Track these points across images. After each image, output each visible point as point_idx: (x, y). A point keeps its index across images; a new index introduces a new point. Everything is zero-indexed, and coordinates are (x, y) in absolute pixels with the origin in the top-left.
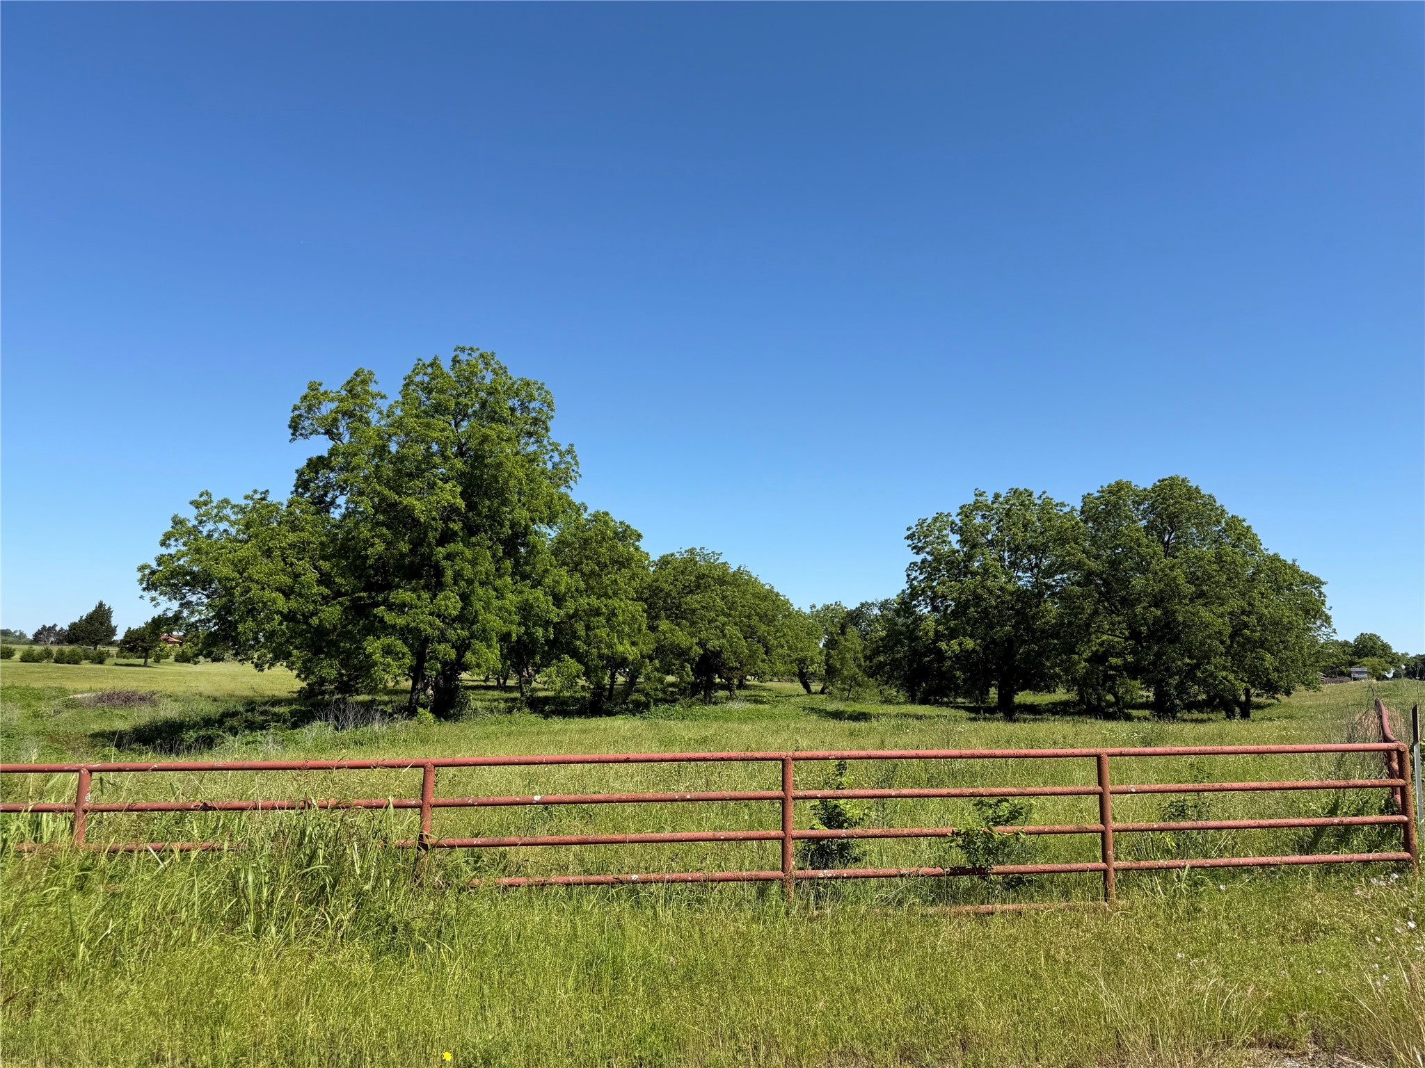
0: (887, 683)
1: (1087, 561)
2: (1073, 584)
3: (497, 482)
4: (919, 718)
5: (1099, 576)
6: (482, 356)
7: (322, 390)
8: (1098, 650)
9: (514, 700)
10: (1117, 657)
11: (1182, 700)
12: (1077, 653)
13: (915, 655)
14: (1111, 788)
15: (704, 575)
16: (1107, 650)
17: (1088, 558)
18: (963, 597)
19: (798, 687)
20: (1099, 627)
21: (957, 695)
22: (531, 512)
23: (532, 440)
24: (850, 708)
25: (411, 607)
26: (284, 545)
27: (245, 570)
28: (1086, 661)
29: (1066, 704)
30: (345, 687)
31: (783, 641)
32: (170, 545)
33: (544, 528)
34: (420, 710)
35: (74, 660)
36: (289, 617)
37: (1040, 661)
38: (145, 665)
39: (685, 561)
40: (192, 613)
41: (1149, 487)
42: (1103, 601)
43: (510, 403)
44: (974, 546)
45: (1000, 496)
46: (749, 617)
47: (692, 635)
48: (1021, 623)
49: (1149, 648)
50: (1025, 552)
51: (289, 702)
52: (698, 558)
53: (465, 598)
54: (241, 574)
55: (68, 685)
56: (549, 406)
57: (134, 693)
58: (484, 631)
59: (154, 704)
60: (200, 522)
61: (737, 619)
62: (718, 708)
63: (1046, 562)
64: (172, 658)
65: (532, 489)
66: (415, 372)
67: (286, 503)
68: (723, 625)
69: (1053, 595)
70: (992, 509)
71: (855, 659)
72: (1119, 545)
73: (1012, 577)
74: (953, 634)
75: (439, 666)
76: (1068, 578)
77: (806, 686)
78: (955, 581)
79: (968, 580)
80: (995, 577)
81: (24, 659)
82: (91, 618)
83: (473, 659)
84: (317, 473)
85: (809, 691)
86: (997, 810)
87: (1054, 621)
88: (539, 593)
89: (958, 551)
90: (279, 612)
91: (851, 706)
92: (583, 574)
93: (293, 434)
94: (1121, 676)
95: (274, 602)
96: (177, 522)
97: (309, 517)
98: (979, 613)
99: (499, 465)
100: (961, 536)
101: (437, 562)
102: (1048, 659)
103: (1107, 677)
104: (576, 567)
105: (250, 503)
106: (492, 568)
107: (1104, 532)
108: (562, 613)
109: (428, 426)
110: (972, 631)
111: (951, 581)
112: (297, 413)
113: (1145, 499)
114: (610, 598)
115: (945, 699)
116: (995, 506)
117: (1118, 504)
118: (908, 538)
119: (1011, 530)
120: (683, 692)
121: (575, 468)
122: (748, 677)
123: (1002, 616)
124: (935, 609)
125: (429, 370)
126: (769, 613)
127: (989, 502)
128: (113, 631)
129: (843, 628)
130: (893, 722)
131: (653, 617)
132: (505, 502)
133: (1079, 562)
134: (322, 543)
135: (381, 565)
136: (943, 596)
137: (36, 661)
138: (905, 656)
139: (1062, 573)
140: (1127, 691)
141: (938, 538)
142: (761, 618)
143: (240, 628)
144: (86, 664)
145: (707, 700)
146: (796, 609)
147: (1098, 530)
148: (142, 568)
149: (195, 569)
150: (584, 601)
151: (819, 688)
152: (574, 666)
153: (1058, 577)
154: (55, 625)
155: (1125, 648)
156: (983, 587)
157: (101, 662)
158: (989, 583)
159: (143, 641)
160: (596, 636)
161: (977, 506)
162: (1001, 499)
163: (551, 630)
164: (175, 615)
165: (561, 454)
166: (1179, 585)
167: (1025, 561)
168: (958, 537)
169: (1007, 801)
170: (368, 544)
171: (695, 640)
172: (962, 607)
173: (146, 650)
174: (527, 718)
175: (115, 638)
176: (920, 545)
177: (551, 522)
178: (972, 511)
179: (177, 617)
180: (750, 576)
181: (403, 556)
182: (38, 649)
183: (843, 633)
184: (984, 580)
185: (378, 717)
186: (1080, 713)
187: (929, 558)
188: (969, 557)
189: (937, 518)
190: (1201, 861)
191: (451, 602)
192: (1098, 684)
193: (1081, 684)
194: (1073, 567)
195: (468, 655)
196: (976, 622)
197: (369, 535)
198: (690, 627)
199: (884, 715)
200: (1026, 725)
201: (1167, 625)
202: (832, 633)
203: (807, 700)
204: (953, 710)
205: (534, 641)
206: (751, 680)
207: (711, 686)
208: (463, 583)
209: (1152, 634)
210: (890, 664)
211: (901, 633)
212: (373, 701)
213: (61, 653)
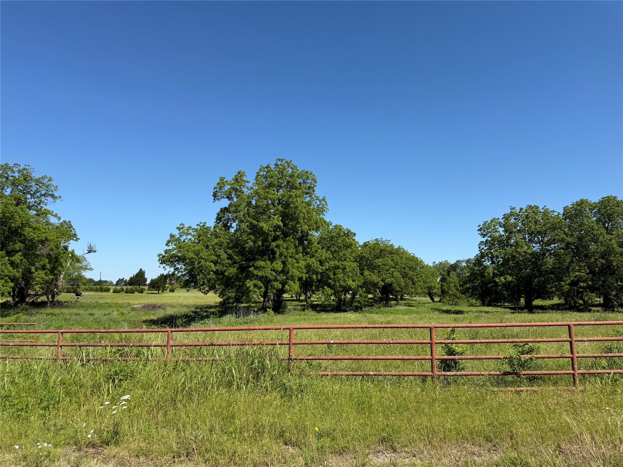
0: (471, 297)
1: (566, 238)
2: (560, 249)
3: (295, 214)
4: (487, 312)
5: (573, 244)
6: (287, 162)
7: (225, 180)
8: (574, 279)
9: (304, 305)
10: (584, 283)
11: (617, 302)
12: (563, 281)
13: (484, 284)
14: (575, 339)
15: (383, 250)
16: (578, 279)
17: (567, 236)
18: (507, 257)
19: (428, 299)
20: (573, 269)
21: (505, 302)
22: (309, 226)
23: (308, 195)
24: (454, 308)
25: (264, 268)
26: (213, 244)
27: (199, 254)
28: (568, 285)
29: (558, 305)
30: (238, 300)
31: (420, 279)
32: (169, 245)
33: (314, 233)
34: (268, 309)
35: (132, 292)
36: (216, 273)
37: (545, 285)
38: (158, 293)
39: (374, 244)
40: (179, 272)
41: (597, 201)
42: (575, 257)
43: (299, 181)
44: (511, 233)
45: (523, 209)
46: (404, 268)
47: (379, 277)
48: (536, 268)
49: (600, 278)
50: (536, 235)
51: (215, 307)
52: (380, 243)
53: (284, 263)
54: (197, 256)
55: (131, 302)
56: (315, 180)
57: (156, 305)
58: (292, 276)
59: (164, 309)
60: (181, 236)
61: (399, 270)
62: (392, 309)
63: (546, 239)
64: (168, 290)
65: (309, 217)
66: (260, 170)
67: (213, 227)
68: (393, 272)
69: (551, 254)
70: (519, 215)
71: (455, 286)
72: (583, 230)
73: (530, 246)
74: (502, 274)
75: (275, 291)
76: (558, 246)
77: (432, 299)
78: (502, 249)
79: (508, 249)
80: (522, 247)
81: (114, 292)
82: (137, 275)
83: (289, 288)
84: (224, 214)
85: (434, 301)
86: (524, 348)
87: (551, 267)
88: (313, 260)
89: (503, 235)
90: (213, 271)
91: (453, 308)
92: (331, 251)
93: (214, 199)
94: (586, 291)
95: (210, 267)
96: (172, 236)
97: (223, 232)
98: (515, 264)
99: (296, 207)
100: (504, 228)
101: (272, 249)
102: (549, 284)
103: (578, 292)
104: (328, 249)
105: (199, 227)
106: (294, 251)
107: (575, 224)
108: (324, 268)
109: (268, 192)
110: (511, 273)
111: (500, 249)
112: (216, 190)
113: (595, 208)
114: (343, 261)
115: (499, 304)
116: (520, 214)
117: (581, 210)
118: (479, 230)
119: (529, 224)
120: (376, 302)
121: (326, 206)
122: (405, 295)
123: (526, 265)
124: (493, 262)
125: (266, 169)
126: (414, 266)
127: (518, 212)
128: (145, 280)
129: (449, 272)
130: (475, 314)
131: (362, 270)
132: (298, 223)
133: (562, 239)
134: (228, 243)
135: (251, 251)
136: (497, 256)
137: (119, 293)
138: (479, 285)
139: (554, 244)
140: (589, 298)
141: (493, 230)
142: (410, 268)
143: (198, 278)
144: (136, 293)
145: (387, 305)
146: (426, 264)
147: (572, 223)
148: (159, 255)
149: (179, 255)
150: (332, 263)
151: (438, 300)
152: (329, 291)
153: (552, 246)
154: (124, 278)
155: (588, 278)
156: (516, 251)
157: (142, 293)
158: (519, 250)
159: (157, 284)
160: (338, 277)
161: (511, 214)
162: (523, 211)
163: (319, 275)
164: (172, 273)
165: (320, 201)
166: (614, 248)
167: (536, 239)
168: (503, 229)
169: (528, 344)
170: (246, 242)
171: (380, 279)
172: (506, 262)
173: (158, 287)
174: (310, 313)
175: (147, 283)
176: (485, 233)
177: (317, 230)
178: (509, 216)
179: (173, 274)
180: (404, 250)
181: (259, 246)
182: (119, 288)
183: (449, 275)
184: (516, 248)
185: (252, 312)
186: (566, 309)
187: (489, 239)
188: (509, 238)
189: (492, 220)
190: (619, 371)
191: (278, 265)
192: (574, 296)
193: (566, 295)
194: (559, 241)
195: (286, 286)
196: (513, 268)
197: (246, 238)
198: (378, 273)
199: (470, 311)
200: (539, 315)
201: (608, 267)
202: (443, 275)
203: (432, 305)
204: (503, 309)
205: (312, 280)
206: (406, 297)
207: (388, 299)
208: (283, 257)
209: (601, 271)
210: (472, 288)
211: (477, 274)
212: (250, 306)
213: (127, 289)
